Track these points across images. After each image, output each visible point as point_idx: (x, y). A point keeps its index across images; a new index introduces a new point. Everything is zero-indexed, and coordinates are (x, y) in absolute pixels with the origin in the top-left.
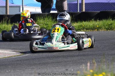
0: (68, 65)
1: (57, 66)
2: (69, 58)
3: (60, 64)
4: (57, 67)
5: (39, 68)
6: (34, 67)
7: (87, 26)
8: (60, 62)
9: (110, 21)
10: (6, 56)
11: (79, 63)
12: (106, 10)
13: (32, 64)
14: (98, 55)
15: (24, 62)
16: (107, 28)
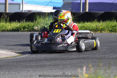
0: (66, 68)
1: (54, 69)
2: (68, 60)
3: (57, 67)
4: (54, 71)
5: (36, 71)
6: (30, 69)
7: (89, 27)
8: (58, 65)
9: (114, 23)
10: (2, 57)
11: (78, 67)
12: (111, 11)
13: (28, 66)
14: (99, 58)
15: (20, 64)
16: (110, 30)
